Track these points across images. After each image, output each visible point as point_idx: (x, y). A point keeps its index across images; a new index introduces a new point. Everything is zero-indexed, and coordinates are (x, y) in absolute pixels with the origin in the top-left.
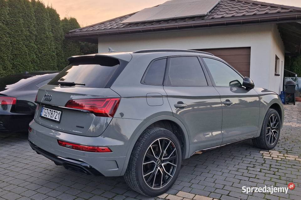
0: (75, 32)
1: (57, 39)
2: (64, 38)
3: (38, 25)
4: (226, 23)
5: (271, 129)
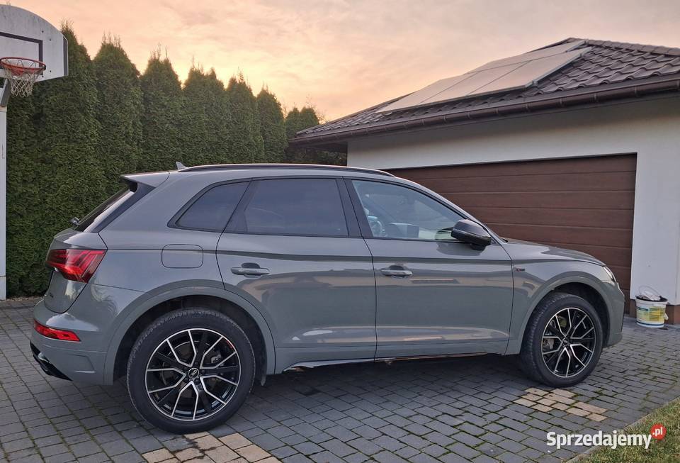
0: (305, 133)
1: (272, 147)
2: (286, 145)
3: (235, 124)
4: (597, 97)
5: (566, 342)
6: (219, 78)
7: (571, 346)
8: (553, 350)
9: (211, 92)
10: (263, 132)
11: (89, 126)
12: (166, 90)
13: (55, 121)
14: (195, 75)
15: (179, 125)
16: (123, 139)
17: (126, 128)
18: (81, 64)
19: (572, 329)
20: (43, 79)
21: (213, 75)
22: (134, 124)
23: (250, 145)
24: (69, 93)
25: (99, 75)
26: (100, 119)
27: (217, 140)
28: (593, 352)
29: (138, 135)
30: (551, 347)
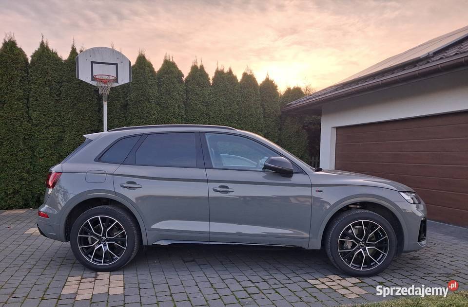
1: (269, 115)
2: (279, 113)
3: (243, 102)
5: (362, 244)
6: (234, 73)
7: (367, 248)
8: (350, 249)
9: (227, 83)
10: (262, 105)
11: (152, 109)
12: (199, 84)
13: (133, 108)
14: (219, 74)
15: (207, 106)
16: (172, 116)
17: (174, 109)
18: (147, 73)
19: (367, 236)
20: (118, 85)
21: (230, 72)
22: (179, 106)
23: (252, 115)
24: (141, 91)
25: (159, 79)
26: (159, 105)
27: (230, 113)
28: (386, 255)
29: (182, 113)
30: (350, 247)
